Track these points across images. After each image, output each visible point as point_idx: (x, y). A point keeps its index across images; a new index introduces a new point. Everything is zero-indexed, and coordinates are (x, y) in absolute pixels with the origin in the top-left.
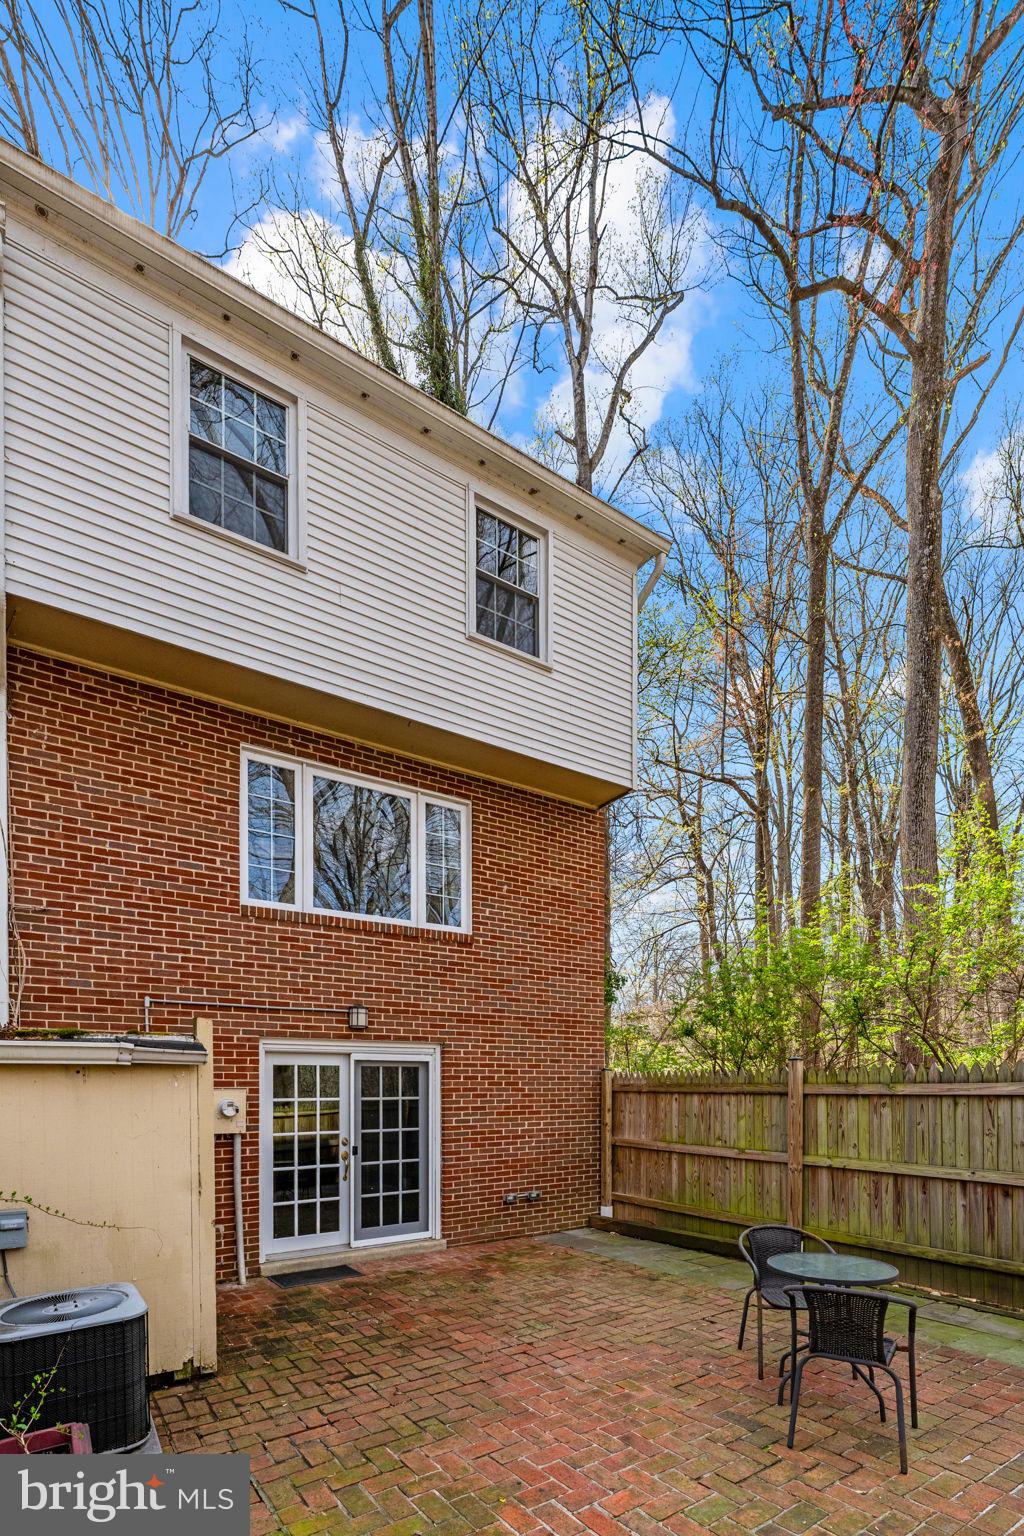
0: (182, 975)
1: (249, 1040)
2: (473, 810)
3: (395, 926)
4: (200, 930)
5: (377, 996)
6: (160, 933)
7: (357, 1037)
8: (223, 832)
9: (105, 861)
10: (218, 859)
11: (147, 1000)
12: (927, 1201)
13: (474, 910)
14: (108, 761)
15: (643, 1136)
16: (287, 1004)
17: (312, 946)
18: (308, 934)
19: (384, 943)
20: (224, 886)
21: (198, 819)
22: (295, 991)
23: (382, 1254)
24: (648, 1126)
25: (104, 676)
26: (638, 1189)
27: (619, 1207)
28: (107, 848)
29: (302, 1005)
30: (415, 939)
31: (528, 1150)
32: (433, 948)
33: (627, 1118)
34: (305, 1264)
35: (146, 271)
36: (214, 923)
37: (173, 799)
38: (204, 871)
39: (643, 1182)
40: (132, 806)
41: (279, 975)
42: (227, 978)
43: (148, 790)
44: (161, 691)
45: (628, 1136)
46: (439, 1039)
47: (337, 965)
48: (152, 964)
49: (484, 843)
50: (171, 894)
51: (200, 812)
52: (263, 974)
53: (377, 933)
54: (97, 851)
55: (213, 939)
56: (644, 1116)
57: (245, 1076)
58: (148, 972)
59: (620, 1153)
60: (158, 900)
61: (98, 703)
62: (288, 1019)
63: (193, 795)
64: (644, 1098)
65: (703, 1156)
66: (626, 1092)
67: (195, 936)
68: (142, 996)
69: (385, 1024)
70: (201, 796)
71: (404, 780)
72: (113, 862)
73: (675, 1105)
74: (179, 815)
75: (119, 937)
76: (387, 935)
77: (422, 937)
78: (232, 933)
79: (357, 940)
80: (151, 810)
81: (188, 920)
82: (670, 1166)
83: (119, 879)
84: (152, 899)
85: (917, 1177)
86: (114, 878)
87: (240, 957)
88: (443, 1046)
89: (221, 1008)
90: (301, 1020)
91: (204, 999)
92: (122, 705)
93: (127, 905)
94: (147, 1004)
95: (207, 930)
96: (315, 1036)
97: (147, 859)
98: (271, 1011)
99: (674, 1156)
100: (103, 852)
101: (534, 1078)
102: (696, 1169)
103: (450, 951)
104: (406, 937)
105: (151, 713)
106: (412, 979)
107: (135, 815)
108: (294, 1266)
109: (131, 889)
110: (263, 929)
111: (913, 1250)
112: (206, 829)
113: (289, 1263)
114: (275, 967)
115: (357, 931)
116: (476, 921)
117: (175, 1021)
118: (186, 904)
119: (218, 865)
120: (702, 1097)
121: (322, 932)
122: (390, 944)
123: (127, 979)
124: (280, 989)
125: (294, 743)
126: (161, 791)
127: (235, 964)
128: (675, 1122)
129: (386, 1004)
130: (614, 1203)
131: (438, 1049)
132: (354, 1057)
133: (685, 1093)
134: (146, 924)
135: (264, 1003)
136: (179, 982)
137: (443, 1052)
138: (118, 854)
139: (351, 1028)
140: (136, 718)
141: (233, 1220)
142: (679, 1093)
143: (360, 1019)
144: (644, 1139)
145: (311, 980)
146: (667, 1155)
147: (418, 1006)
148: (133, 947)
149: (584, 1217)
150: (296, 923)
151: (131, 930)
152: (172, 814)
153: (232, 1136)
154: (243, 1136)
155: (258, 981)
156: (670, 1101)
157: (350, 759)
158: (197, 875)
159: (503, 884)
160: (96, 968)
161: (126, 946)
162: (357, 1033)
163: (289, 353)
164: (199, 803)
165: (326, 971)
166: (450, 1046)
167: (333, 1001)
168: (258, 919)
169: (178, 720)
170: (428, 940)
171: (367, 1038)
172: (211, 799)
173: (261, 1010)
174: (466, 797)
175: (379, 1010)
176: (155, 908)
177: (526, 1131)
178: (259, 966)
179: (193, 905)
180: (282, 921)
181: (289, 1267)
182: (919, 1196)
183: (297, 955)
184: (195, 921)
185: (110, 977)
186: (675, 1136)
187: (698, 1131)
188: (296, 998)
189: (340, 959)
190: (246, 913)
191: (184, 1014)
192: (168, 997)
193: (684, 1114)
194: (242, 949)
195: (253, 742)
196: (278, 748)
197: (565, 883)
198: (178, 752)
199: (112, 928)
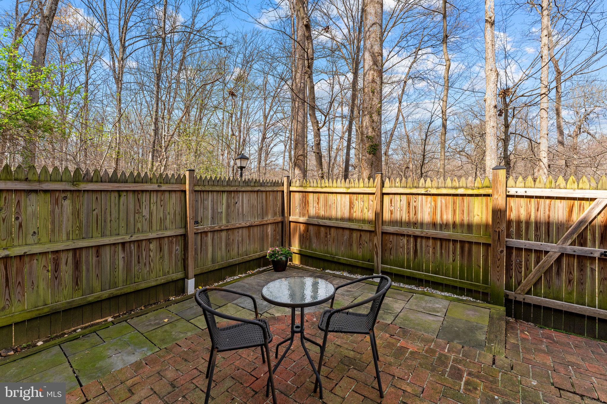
12: (99, 262)
85: (92, 247)
111: (91, 298)
182: (93, 260)
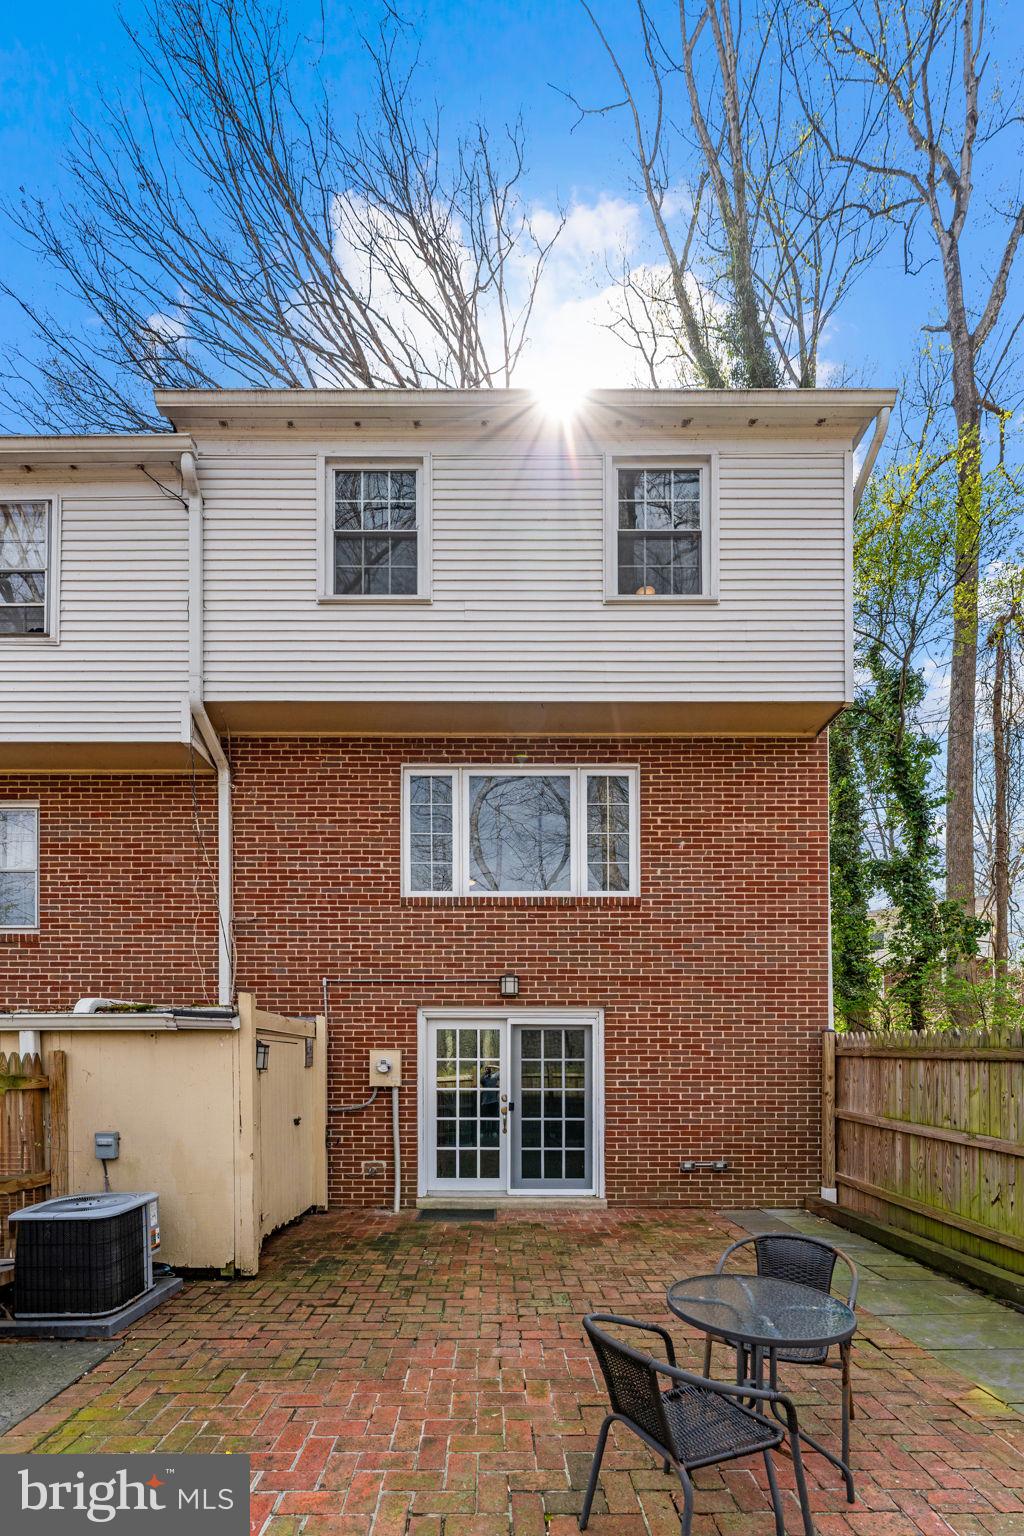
0: (353, 959)
1: (407, 1009)
2: (642, 772)
3: (548, 899)
4: (367, 922)
5: (529, 965)
6: (336, 928)
7: (508, 1003)
8: (387, 840)
9: (296, 878)
10: (382, 863)
11: (325, 980)
13: (642, 872)
14: (299, 803)
15: (867, 1110)
16: (442, 978)
17: (465, 925)
18: (462, 915)
19: (537, 915)
20: (387, 884)
21: (366, 834)
22: (449, 965)
23: (535, 1204)
24: (871, 1097)
25: (295, 740)
26: (861, 1173)
27: (843, 1190)
28: (298, 868)
29: (455, 977)
30: (573, 908)
31: (712, 1118)
32: (591, 915)
33: (851, 1087)
34: (458, 1203)
35: (295, 424)
36: (378, 915)
37: (346, 821)
38: (370, 875)
39: (867, 1164)
40: (316, 833)
41: (434, 953)
42: (389, 959)
43: (327, 819)
44: (337, 739)
45: (851, 1108)
46: (600, 1003)
47: (489, 940)
48: (330, 952)
49: (653, 802)
50: (344, 896)
51: (368, 827)
52: (420, 953)
53: (529, 907)
54: (291, 871)
55: (378, 928)
56: (867, 1085)
57: (404, 1039)
58: (326, 959)
59: (845, 1129)
60: (335, 903)
61: (292, 761)
62: (442, 990)
63: (361, 815)
64: (868, 1063)
65: (930, 1139)
66: (850, 1057)
67: (363, 928)
68: (321, 978)
69: (539, 990)
70: (369, 815)
71: (559, 760)
72: (302, 878)
73: (899, 1073)
74: (351, 833)
75: (305, 934)
76: (541, 907)
77: (579, 905)
78: (393, 921)
79: (509, 915)
80: (330, 833)
81: (358, 915)
82: (894, 1147)
83: (306, 890)
84: (329, 902)
86: (302, 890)
87: (400, 940)
88: (606, 1009)
89: (384, 983)
90: (455, 990)
91: (370, 977)
92: (308, 758)
93: (312, 909)
94: (325, 984)
95: (373, 921)
96: (467, 1004)
97: (326, 872)
98: (426, 984)
99: (898, 1136)
100: (295, 871)
101: (723, 1041)
102: (922, 1154)
103: (612, 915)
104: (561, 907)
105: (330, 759)
106: (568, 947)
107: (318, 839)
108: (446, 1203)
109: (314, 896)
110: (420, 916)
112: (372, 840)
113: (443, 1200)
114: (430, 947)
115: (509, 907)
116: (645, 883)
117: (348, 996)
118: (356, 903)
119: (382, 867)
120: (929, 1063)
121: (474, 912)
122: (545, 916)
123: (311, 965)
124: (436, 965)
125: (447, 752)
126: (337, 817)
127: (395, 947)
128: (899, 1095)
129: (539, 972)
130: (837, 1185)
131: (602, 1013)
132: (511, 1021)
133: (910, 1059)
134: (325, 922)
135: (421, 977)
136: (350, 965)
137: (606, 1015)
138: (305, 871)
139: (503, 996)
140: (318, 765)
141: (393, 1158)
142: (903, 1059)
143: (510, 987)
144: (867, 1112)
145: (464, 955)
146: (890, 1135)
147: (575, 972)
148: (316, 940)
149: (797, 1196)
150: (449, 907)
151: (315, 927)
152: (345, 833)
153: (390, 1089)
154: (400, 1089)
155: (415, 959)
156: (894, 1068)
157: (502, 753)
158: (365, 878)
159: (680, 840)
160: (290, 959)
161: (311, 940)
162: (510, 1000)
163: (412, 424)
164: (366, 821)
165: (478, 946)
166: (613, 1009)
167: (486, 972)
168: (416, 907)
169: (350, 759)
170: (587, 908)
171: (520, 1004)
172: (377, 815)
173: (418, 984)
174: (634, 760)
175: (532, 978)
176: (332, 909)
177: (712, 1096)
178: (417, 947)
179: (361, 903)
180: (437, 907)
181: (442, 1203)
183: (451, 934)
184: (363, 915)
185: (299, 965)
186: (899, 1114)
187: (923, 1108)
188: (450, 972)
189: (492, 934)
190: (405, 903)
191: (354, 990)
192: (342, 977)
193: (908, 1086)
194: (402, 934)
195: (412, 760)
196: (434, 760)
197: (769, 827)
198: (350, 784)
199: (301, 928)
